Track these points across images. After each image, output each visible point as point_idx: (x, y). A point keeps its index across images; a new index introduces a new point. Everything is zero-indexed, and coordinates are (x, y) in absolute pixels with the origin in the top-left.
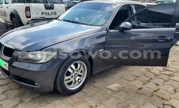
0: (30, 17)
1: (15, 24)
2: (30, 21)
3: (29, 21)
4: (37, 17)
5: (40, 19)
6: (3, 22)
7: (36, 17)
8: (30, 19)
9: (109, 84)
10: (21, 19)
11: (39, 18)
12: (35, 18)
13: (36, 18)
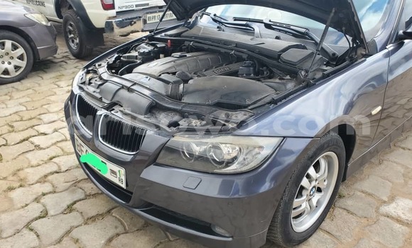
0: (112, 7)
1: (71, 25)
2: (114, 17)
3: (110, 18)
4: (130, 4)
5: (137, 11)
6: (44, 23)
7: (127, 4)
8: (112, 13)
9: (385, 202)
10: (89, 11)
11: (135, 8)
12: (124, 9)
13: (127, 7)
